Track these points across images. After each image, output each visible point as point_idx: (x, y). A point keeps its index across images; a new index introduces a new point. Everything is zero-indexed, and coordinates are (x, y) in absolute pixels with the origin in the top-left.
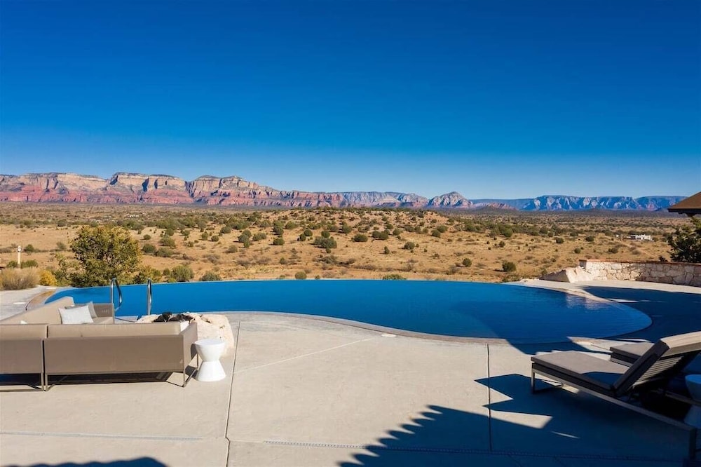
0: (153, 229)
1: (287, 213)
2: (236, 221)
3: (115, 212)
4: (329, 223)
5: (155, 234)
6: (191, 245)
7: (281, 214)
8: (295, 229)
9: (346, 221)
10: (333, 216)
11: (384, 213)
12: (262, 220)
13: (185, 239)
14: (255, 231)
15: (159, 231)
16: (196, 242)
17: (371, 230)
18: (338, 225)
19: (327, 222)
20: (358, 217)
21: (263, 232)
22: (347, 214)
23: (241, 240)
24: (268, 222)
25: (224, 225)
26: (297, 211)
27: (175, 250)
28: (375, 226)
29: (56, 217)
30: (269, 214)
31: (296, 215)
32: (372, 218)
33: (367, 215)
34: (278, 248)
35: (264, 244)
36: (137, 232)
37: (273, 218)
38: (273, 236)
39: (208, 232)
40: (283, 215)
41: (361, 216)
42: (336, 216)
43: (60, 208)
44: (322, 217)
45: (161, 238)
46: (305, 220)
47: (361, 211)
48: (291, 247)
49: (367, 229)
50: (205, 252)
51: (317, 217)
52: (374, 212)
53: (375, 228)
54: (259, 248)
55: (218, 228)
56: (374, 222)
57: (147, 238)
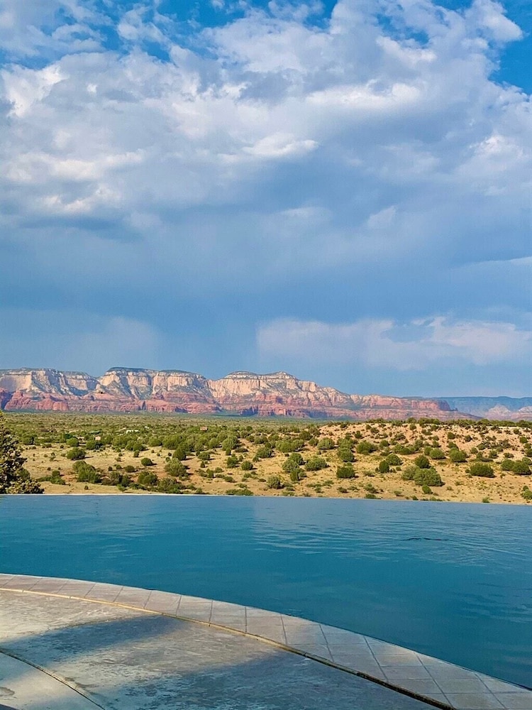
0: (157, 449)
1: (358, 428)
2: (281, 439)
3: (107, 425)
4: (428, 445)
5: (160, 458)
6: (211, 475)
7: (350, 429)
8: (372, 454)
9: (456, 441)
10: (434, 433)
11: (521, 430)
12: (320, 438)
13: (203, 466)
14: (309, 454)
15: (165, 452)
16: (219, 470)
17: (501, 457)
18: (444, 448)
19: (424, 442)
20: (477, 435)
21: (323, 457)
22: (457, 429)
23: (288, 469)
24: (331, 442)
25: (263, 446)
26: (376, 425)
27: (186, 483)
28: (506, 451)
29: (24, 431)
30: (332, 429)
31: (374, 431)
32: (500, 437)
33: (491, 434)
34: (346, 483)
35: (323, 475)
36: (132, 453)
37: (339, 434)
38: (336, 464)
39: (238, 455)
40: (353, 430)
41: (482, 435)
42: (440, 433)
43: (31, 420)
44: (417, 434)
45: (167, 463)
46: (388, 440)
47: (481, 425)
48: (367, 480)
49: (494, 455)
50: (232, 486)
51: (408, 435)
52: (504, 428)
53: (507, 456)
54: (314, 482)
55: (253, 450)
56: (506, 444)
57: (148, 463)
